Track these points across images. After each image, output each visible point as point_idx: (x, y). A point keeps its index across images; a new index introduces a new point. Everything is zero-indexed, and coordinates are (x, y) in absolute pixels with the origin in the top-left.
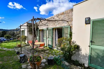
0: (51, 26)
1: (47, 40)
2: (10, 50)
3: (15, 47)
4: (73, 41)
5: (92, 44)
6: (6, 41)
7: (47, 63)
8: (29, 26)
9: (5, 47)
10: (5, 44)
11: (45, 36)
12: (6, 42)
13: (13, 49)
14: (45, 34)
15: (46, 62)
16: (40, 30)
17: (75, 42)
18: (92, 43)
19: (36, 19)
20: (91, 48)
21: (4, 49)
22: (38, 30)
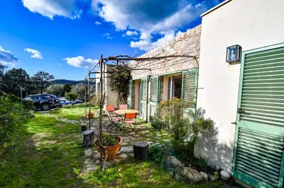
0: (158, 70)
1: (149, 105)
2: (73, 122)
3: (83, 117)
4: (200, 109)
5: (240, 119)
6: (69, 105)
7: (132, 155)
8: (111, 73)
9: (64, 117)
10: (66, 110)
11: (143, 96)
12: (69, 108)
13: (77, 122)
14: (145, 91)
15: (131, 152)
16: (134, 82)
17: (204, 112)
18: (241, 116)
19: (105, 59)
20: (239, 128)
21: (63, 120)
22: (130, 81)
